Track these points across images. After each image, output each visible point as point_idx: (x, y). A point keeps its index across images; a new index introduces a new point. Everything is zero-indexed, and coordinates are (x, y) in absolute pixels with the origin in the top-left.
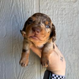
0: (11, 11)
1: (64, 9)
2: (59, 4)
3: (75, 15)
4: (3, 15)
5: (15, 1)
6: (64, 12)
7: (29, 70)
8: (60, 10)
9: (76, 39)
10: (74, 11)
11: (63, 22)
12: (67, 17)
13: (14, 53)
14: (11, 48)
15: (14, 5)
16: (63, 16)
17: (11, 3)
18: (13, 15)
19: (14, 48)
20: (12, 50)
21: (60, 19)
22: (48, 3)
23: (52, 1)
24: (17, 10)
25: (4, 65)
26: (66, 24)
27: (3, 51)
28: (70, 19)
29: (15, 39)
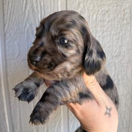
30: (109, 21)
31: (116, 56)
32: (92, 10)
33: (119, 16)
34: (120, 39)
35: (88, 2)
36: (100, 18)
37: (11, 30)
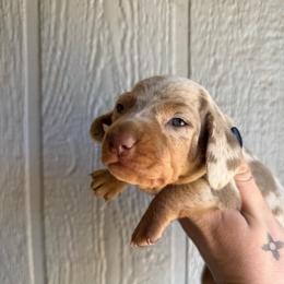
0: (91, 85)
2: (255, 68)
4: (64, 98)
5: (105, 51)
6: (268, 93)
8: (256, 88)
11: (264, 127)
12: (278, 111)
13: (102, 224)
14: (95, 209)
15: (102, 65)
16: (267, 106)
17: (93, 57)
18: (101, 101)
19: (102, 209)
20: (95, 217)
22: (220, 63)
23: (230, 58)
24: (115, 83)
25: (68, 265)
26: (273, 134)
27: (66, 217)
30: (273, 104)
32: (242, 79)
36: (255, 97)
37: (57, 111)
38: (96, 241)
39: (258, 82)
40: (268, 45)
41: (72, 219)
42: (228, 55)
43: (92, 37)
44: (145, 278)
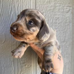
0: (9, 19)
1: (58, 18)
2: (54, 14)
3: (67, 24)
4: (2, 22)
5: (13, 10)
6: (57, 21)
7: (26, 72)
8: (54, 19)
9: (68, 45)
10: (66, 20)
12: (60, 25)
15: (12, 13)
16: (57, 24)
17: (10, 11)
21: (54, 27)
22: (44, 12)
23: (47, 11)
25: (3, 68)
26: (59, 32)
27: (2, 55)
28: (62, 27)
29: (14, 45)
30: (59, 23)
31: (63, 42)
32: (50, 17)
33: (64, 21)
34: (65, 33)
35: (48, 13)
36: (54, 21)
38: (11, 62)
39: (55, 18)
40: (57, 8)
41: (4, 55)
42: (46, 10)
43: (10, 6)
44: (24, 72)
